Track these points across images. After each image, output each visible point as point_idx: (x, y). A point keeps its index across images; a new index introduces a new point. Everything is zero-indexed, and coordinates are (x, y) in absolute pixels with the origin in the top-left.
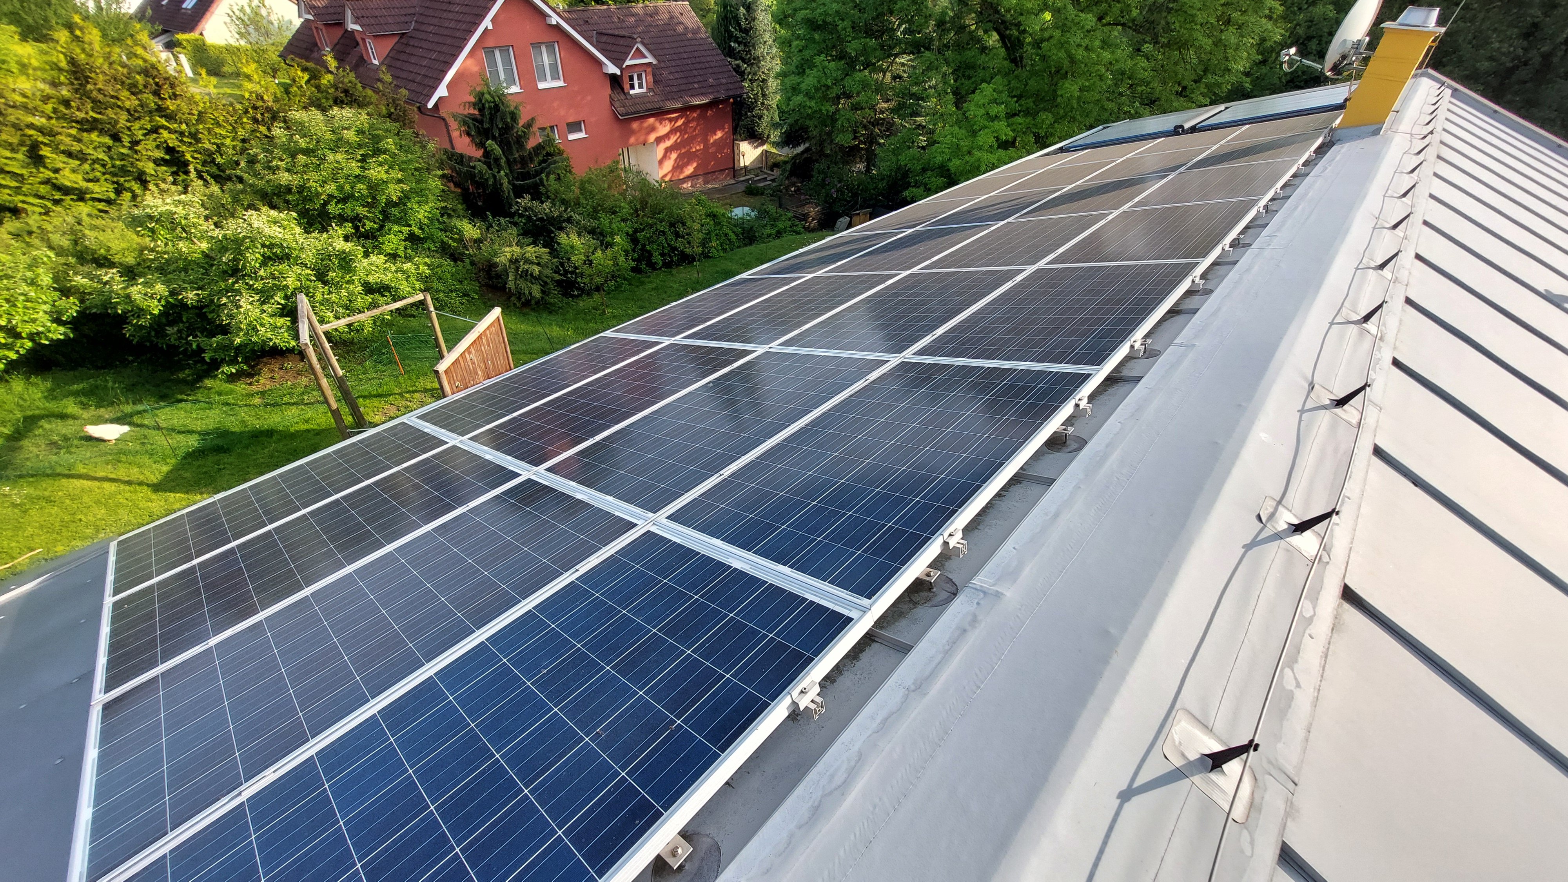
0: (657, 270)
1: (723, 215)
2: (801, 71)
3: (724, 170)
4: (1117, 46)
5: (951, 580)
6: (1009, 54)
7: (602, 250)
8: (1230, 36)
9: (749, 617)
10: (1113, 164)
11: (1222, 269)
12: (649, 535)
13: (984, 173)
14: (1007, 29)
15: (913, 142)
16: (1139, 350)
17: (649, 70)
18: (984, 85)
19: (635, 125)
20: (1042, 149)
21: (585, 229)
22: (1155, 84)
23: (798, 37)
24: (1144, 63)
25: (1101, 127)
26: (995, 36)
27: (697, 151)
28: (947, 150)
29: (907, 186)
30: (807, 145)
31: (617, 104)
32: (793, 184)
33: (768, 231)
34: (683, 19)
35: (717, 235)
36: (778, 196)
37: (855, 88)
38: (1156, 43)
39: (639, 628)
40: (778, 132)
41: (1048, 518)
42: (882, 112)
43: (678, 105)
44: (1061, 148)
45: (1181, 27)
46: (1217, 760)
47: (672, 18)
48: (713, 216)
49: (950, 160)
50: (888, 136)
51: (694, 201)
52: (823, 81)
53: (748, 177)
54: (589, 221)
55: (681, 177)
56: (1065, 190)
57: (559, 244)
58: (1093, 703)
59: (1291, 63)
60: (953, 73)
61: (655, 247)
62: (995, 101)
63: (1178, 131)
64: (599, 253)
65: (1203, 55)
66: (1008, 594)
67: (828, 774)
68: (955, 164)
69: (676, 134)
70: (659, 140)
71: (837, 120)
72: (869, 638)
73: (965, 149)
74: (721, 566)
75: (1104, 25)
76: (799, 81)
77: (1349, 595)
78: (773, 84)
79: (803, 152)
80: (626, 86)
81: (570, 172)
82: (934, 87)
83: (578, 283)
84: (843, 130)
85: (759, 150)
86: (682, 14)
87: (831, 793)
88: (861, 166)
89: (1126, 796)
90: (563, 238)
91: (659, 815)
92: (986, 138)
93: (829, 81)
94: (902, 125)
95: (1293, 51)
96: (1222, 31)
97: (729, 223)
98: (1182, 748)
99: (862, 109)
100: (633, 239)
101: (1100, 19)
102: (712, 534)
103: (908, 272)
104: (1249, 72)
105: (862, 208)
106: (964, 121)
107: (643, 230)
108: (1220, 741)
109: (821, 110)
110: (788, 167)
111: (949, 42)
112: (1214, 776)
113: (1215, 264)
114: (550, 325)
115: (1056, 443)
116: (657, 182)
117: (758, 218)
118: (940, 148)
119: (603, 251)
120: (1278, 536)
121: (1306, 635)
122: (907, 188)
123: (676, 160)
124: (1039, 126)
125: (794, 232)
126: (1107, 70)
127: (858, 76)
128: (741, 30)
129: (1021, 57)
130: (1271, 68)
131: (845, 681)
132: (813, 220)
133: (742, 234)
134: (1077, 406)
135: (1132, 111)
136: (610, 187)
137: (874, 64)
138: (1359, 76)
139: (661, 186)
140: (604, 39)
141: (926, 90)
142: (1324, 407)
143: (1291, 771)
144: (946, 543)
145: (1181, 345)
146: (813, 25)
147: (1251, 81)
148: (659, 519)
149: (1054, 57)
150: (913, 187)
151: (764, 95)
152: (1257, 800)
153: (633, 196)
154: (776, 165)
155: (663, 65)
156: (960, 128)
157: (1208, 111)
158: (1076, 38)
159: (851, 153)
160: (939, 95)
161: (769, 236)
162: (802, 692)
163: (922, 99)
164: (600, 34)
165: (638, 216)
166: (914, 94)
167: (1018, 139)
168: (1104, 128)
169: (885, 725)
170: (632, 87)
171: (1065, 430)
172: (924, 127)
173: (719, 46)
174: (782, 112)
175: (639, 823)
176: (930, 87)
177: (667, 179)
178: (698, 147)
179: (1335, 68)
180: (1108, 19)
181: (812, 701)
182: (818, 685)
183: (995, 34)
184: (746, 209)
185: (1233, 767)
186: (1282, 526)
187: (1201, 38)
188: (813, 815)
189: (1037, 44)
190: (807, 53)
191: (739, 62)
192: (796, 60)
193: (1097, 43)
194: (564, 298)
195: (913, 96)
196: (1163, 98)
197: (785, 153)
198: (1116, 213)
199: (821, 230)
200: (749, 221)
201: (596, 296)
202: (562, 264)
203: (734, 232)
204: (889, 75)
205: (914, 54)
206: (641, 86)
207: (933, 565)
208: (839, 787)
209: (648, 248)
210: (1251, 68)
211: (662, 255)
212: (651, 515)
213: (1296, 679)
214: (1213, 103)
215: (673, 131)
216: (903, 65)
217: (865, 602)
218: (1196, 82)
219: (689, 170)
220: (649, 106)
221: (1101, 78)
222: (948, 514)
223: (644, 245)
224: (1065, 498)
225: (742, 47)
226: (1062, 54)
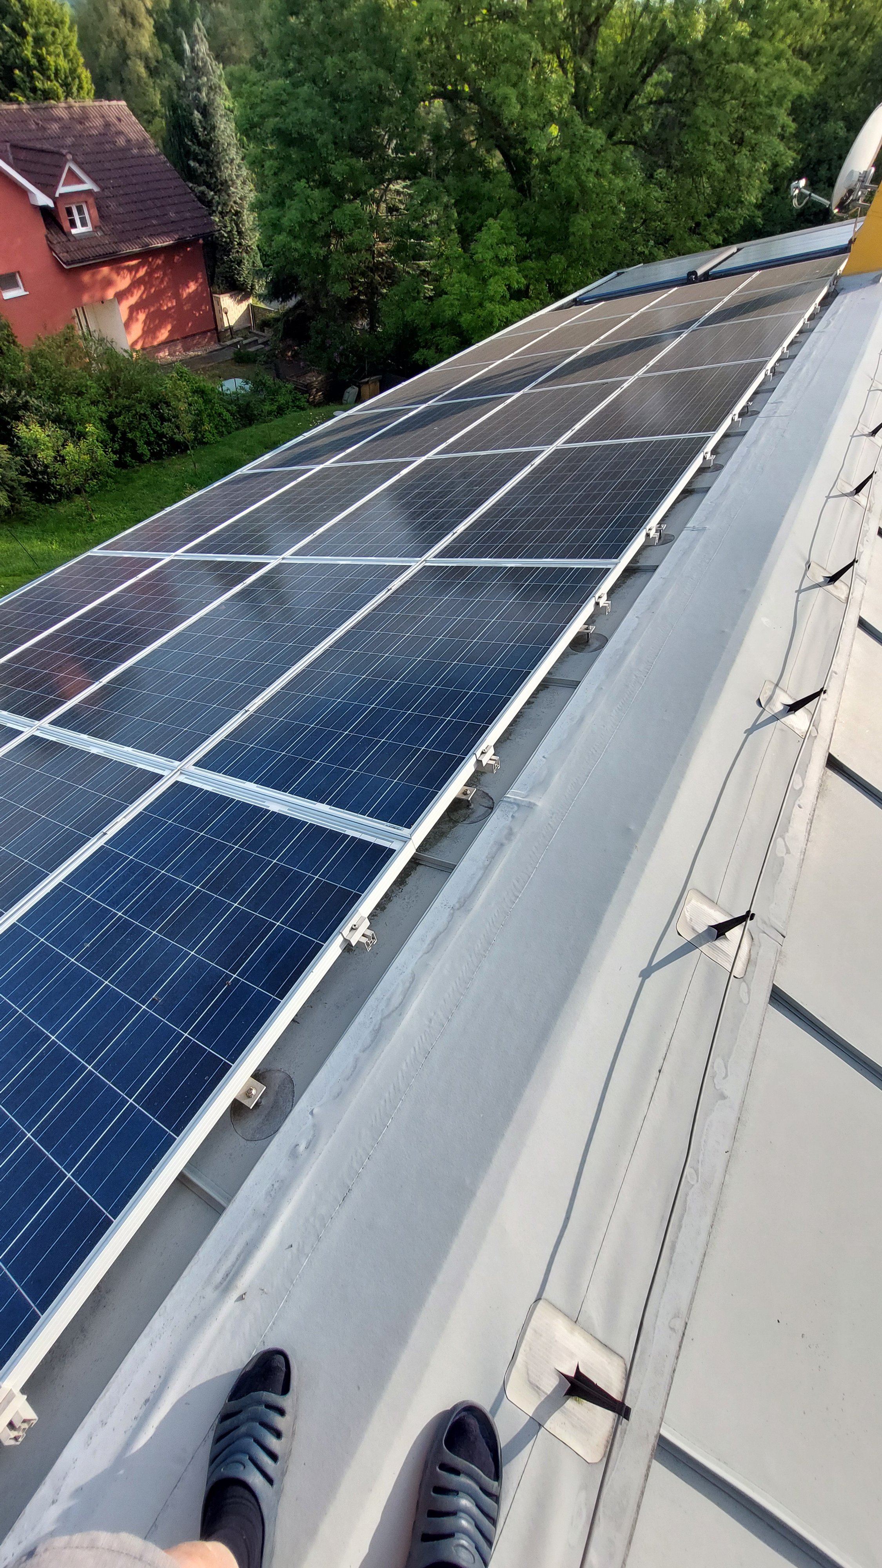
0: (145, 462)
1: (213, 390)
2: (279, 202)
3: (205, 332)
4: (629, 171)
5: (487, 794)
6: (514, 180)
7: (73, 442)
8: (743, 159)
9: (291, 861)
10: (628, 320)
11: (731, 441)
12: (178, 786)
13: (498, 331)
14: (511, 146)
15: (418, 293)
16: (654, 538)
17: (91, 201)
18: (491, 221)
19: (86, 278)
20: (557, 300)
21: (48, 417)
22: (669, 219)
23: (271, 155)
24: (657, 193)
25: (614, 274)
26: (499, 156)
27: (169, 309)
28: (456, 302)
29: (417, 347)
30: (299, 298)
31: (58, 249)
32: (289, 347)
33: (267, 407)
34: (122, 127)
35: (209, 416)
36: (272, 361)
37: (348, 224)
38: (669, 167)
39: (181, 887)
40: (263, 282)
41: (575, 722)
42: (381, 255)
43: (137, 249)
44: (575, 300)
45: (694, 147)
46: (721, 930)
47: (107, 125)
48: (200, 392)
49: (460, 314)
50: (391, 285)
51: (175, 375)
52: (308, 216)
53: (235, 340)
54: (51, 407)
55: (155, 343)
56: (580, 352)
57: (19, 438)
58: (616, 897)
59: (801, 196)
60: (455, 204)
61: (138, 434)
62: (503, 241)
63: (691, 278)
64: (70, 447)
65: (716, 184)
66: (540, 804)
67: (385, 998)
68: (466, 319)
69: (139, 288)
70: (120, 296)
71: (330, 266)
72: (414, 863)
73: (476, 300)
74: (257, 812)
75: (615, 144)
76: (279, 214)
77: (833, 763)
78: (249, 219)
79: (296, 307)
80: (66, 225)
81: (14, 343)
82: (436, 222)
83: (53, 485)
84: (338, 279)
85: (244, 306)
86: (120, 120)
87: (389, 1015)
88: (364, 323)
89: (645, 974)
90: (21, 430)
91: (227, 1068)
92: (497, 287)
93: (314, 215)
94: (404, 271)
95: (803, 183)
96: (735, 153)
97: (221, 399)
98: (693, 924)
99: (356, 251)
100: (109, 424)
101: (610, 136)
102: (245, 778)
103: (424, 458)
104: (761, 204)
105: (370, 375)
106: (472, 266)
107: (120, 414)
108: (725, 912)
109: (309, 253)
110: (280, 325)
111: (447, 164)
112: (718, 943)
113: (726, 435)
114: (29, 539)
115: (580, 642)
116: (126, 351)
117: (255, 391)
118: (447, 300)
119: (76, 444)
120: (775, 718)
121: (796, 806)
122: (417, 350)
123: (145, 322)
124: (552, 271)
125: (298, 407)
126: (620, 201)
127: (348, 208)
128: (199, 144)
129: (529, 184)
130: (783, 198)
131: (394, 907)
132: (317, 392)
133: (239, 412)
134: (597, 604)
135: (647, 252)
136: (68, 362)
137: (365, 193)
138: (864, 213)
139: (132, 356)
140: (23, 155)
141: (426, 226)
142: (819, 585)
143: (780, 926)
144: (479, 762)
145: (693, 529)
146: (285, 138)
147: (763, 215)
148: (186, 767)
149: (563, 185)
150: (423, 347)
151: (240, 233)
152: (753, 956)
153: (100, 371)
154: (265, 324)
155: (107, 193)
156: (468, 274)
157: (721, 253)
158: (586, 161)
159: (351, 307)
160: (442, 233)
161: (270, 413)
162: (352, 929)
163: (423, 238)
164: (14, 146)
165: (110, 396)
166: (414, 232)
167: (531, 287)
168: (619, 274)
169: (435, 944)
170: (73, 224)
171: (587, 629)
172: (429, 273)
173: (175, 166)
174: (264, 256)
175: (208, 1079)
176: (431, 221)
177: (138, 347)
178: (169, 304)
179: (842, 206)
180: (619, 136)
181: (364, 935)
182: (367, 919)
183: (498, 153)
184: (239, 381)
185: (734, 933)
186: (779, 707)
187: (713, 162)
188: (375, 1037)
189: (544, 167)
190: (285, 177)
191: (203, 188)
192: (272, 184)
193: (608, 167)
194: (40, 505)
195: (413, 234)
196: (677, 236)
197: (274, 308)
198: (632, 379)
199: (328, 404)
200: (243, 396)
201: (78, 500)
202: (28, 463)
203: (228, 411)
204: (383, 206)
205: (410, 180)
206: (84, 224)
207: (469, 784)
208: (397, 1008)
209: (130, 435)
210: (763, 199)
211: (148, 443)
212: (176, 763)
213: (786, 845)
214: (727, 242)
215: (135, 284)
216: (398, 193)
217: (405, 831)
218: (709, 216)
219: (163, 334)
220: (100, 251)
221: (614, 211)
222: (480, 732)
223: (124, 433)
224: (589, 701)
225: (203, 169)
226: (572, 182)
